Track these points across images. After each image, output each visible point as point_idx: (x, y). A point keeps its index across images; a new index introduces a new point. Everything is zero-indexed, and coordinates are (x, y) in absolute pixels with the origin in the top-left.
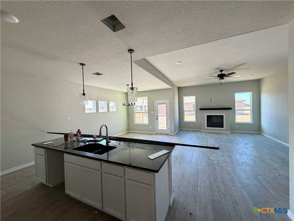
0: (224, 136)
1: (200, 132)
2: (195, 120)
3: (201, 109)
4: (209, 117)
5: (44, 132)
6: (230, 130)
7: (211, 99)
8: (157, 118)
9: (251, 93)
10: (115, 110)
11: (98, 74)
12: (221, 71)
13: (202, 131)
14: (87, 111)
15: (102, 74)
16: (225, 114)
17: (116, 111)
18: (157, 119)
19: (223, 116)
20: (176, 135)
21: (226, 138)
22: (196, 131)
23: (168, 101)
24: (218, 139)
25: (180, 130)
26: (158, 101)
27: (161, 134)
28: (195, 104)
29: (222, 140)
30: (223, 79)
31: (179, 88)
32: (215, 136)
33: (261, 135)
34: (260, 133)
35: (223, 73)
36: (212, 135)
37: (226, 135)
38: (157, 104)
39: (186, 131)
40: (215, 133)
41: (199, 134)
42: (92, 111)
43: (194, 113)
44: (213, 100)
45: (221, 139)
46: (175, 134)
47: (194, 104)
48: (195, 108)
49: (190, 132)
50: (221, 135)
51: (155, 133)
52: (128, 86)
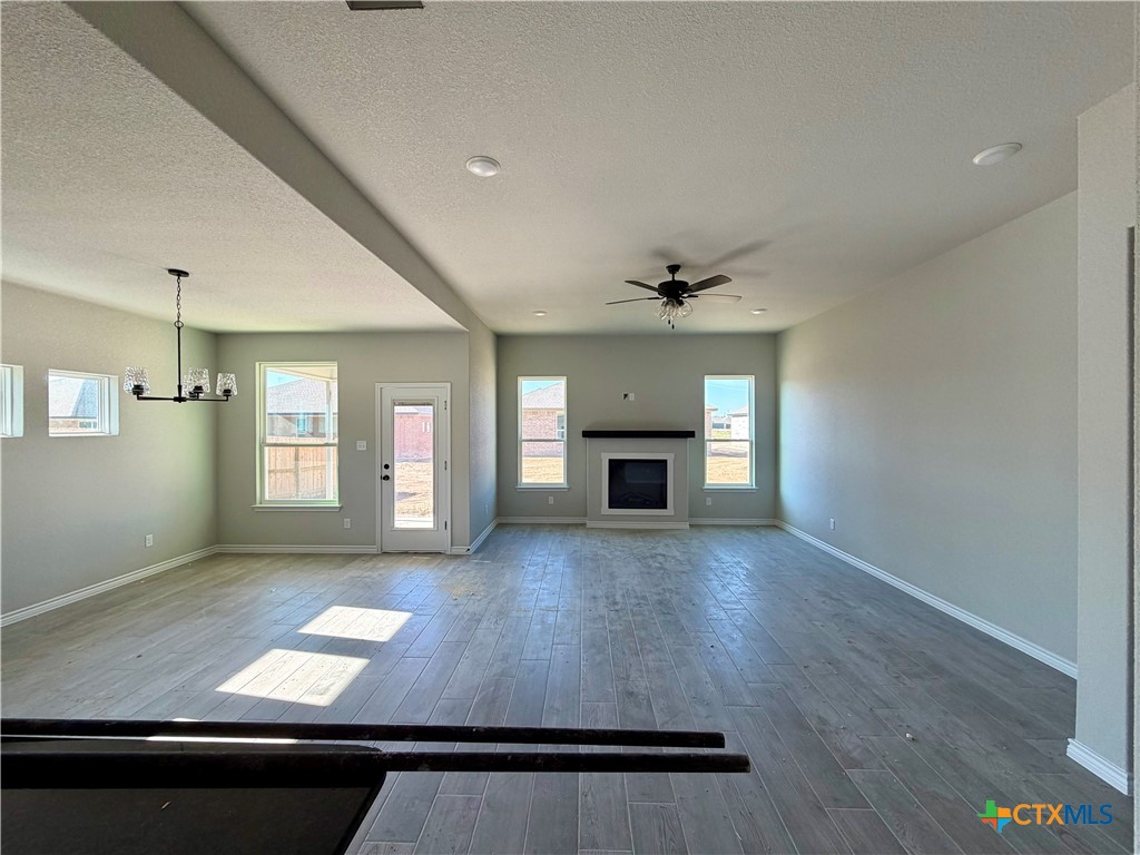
0: (670, 541)
1: (581, 532)
2: (562, 481)
3: (587, 434)
4: (616, 466)
6: (690, 516)
7: (626, 396)
8: (385, 472)
9: (752, 378)
10: (106, 426)
12: (674, 269)
13: (590, 524)
16: (673, 455)
17: (115, 431)
18: (387, 478)
19: (666, 461)
20: (480, 555)
21: (678, 554)
22: (569, 525)
23: (443, 391)
24: (651, 562)
25: (500, 526)
26: (391, 391)
27: (406, 553)
28: (564, 413)
29: (667, 565)
30: (681, 303)
31: (502, 341)
32: (640, 545)
33: (781, 533)
34: (777, 522)
35: (679, 277)
36: (628, 540)
37: (678, 539)
38: (387, 402)
39: (523, 531)
40: (639, 531)
41: (577, 541)
43: (561, 447)
44: (632, 397)
45: (660, 559)
46: (473, 548)
47: (562, 416)
48: (565, 430)
49: (542, 534)
50: (659, 542)
51: (374, 550)
52: (179, 276)
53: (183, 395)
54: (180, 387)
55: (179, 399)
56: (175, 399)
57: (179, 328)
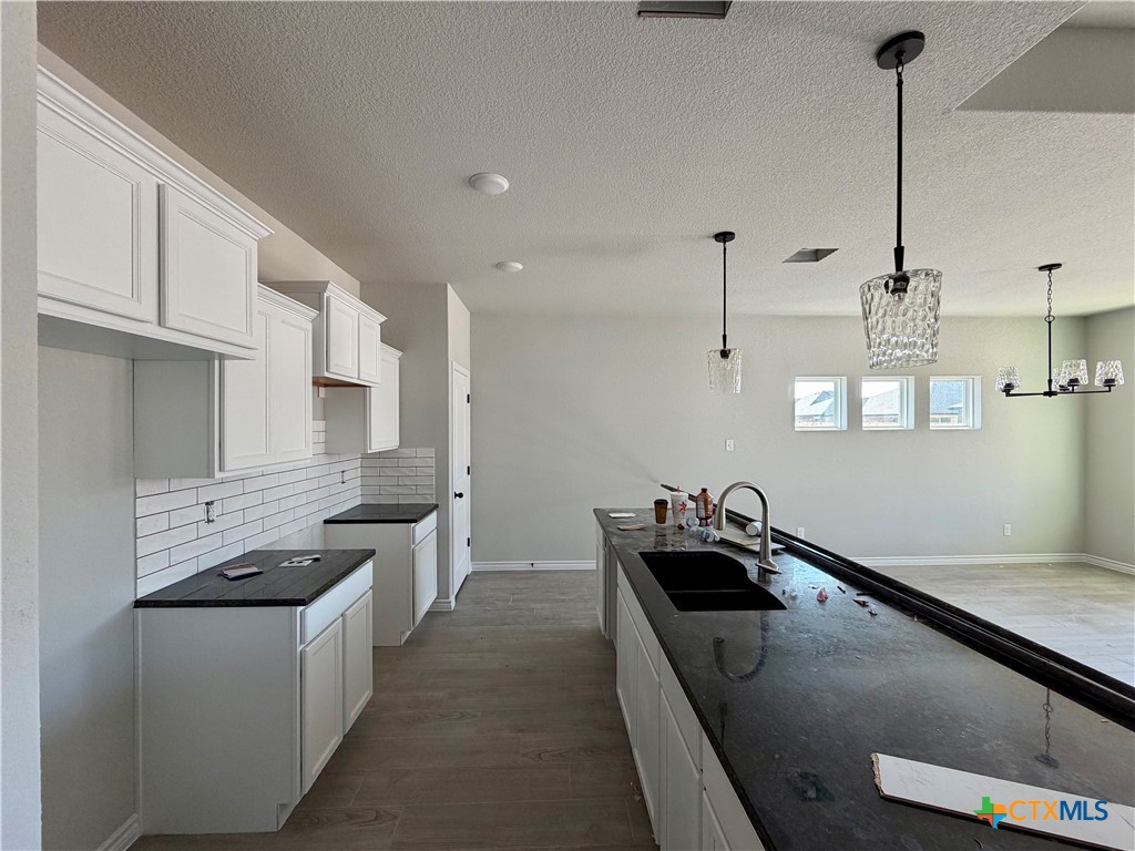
5: (656, 482)
10: (970, 421)
11: (817, 255)
14: (799, 425)
15: (834, 250)
17: (978, 425)
42: (828, 424)
52: (1050, 270)
53: (1053, 390)
54: (1050, 381)
55: (1050, 393)
56: (1045, 394)
57: (1050, 323)
